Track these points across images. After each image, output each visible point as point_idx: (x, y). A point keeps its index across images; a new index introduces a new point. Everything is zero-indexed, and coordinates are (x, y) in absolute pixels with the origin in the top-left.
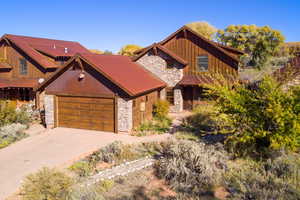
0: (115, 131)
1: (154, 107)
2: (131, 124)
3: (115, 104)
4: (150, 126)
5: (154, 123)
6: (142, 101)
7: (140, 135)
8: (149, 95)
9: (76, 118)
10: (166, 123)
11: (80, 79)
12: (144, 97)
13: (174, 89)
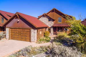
0: (30, 41)
1: (44, 33)
2: (36, 39)
3: (30, 31)
4: (43, 39)
5: (45, 38)
6: (40, 31)
7: (39, 43)
8: (43, 29)
9: (16, 36)
10: (49, 39)
11: (18, 22)
12: (41, 30)
13: (51, 28)
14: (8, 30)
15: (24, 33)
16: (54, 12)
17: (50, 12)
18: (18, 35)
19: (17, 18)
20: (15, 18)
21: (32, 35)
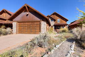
3: (40, 24)
11: (27, 15)
14: (16, 24)
15: (34, 26)
16: (54, 15)
17: (52, 15)
18: (27, 28)
19: (26, 11)
20: (24, 11)
21: (42, 27)
